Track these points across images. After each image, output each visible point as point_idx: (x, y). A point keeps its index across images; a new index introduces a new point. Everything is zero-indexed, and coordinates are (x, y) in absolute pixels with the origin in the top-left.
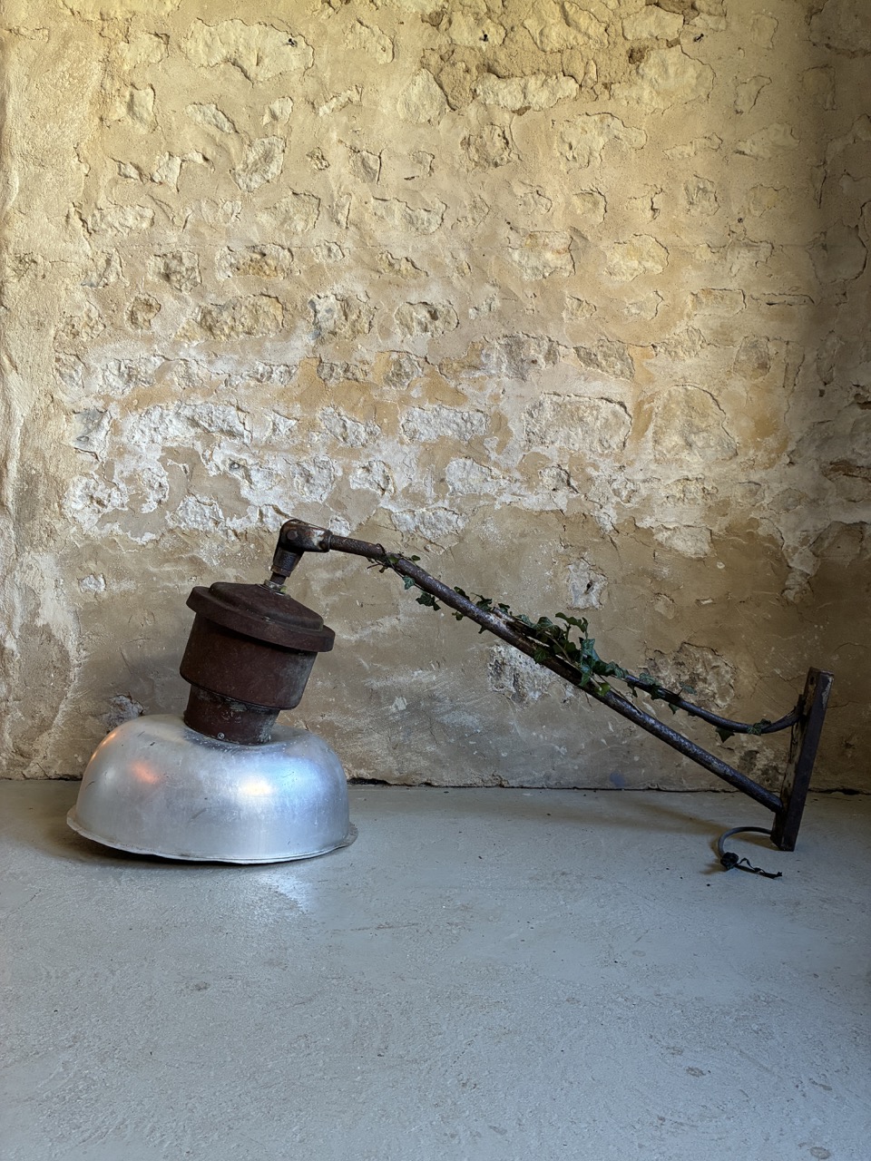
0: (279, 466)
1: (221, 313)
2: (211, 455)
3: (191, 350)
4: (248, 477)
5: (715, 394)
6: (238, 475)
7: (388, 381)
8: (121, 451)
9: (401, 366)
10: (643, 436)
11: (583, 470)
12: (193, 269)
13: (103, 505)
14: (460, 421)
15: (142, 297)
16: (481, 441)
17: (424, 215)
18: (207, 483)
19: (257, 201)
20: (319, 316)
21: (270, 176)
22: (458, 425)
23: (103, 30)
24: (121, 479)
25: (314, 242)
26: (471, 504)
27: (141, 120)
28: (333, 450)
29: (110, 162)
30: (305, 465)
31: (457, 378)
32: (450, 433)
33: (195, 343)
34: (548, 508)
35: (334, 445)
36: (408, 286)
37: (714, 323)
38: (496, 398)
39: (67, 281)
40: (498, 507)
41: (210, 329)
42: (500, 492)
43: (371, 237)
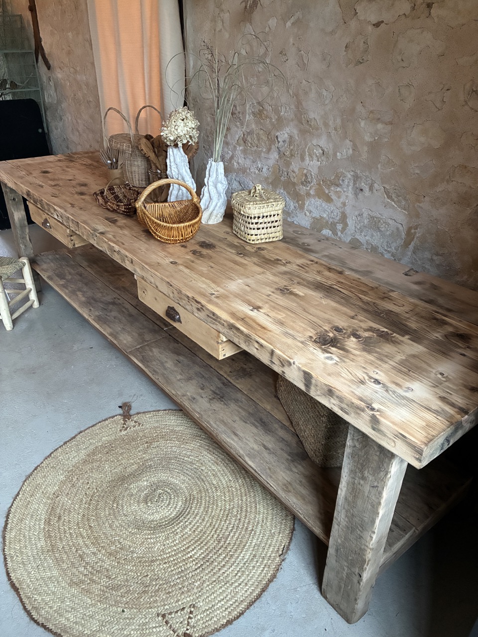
1: (247, 136)
3: (239, 151)
7: (302, 183)
12: (239, 113)
16: (336, 225)
17: (325, 93)
19: (262, 78)
20: (279, 144)
25: (281, 104)
27: (226, 31)
31: (329, 189)
32: (325, 216)
33: (241, 148)
36: (314, 135)
38: (344, 204)
41: (245, 142)
43: (301, 104)
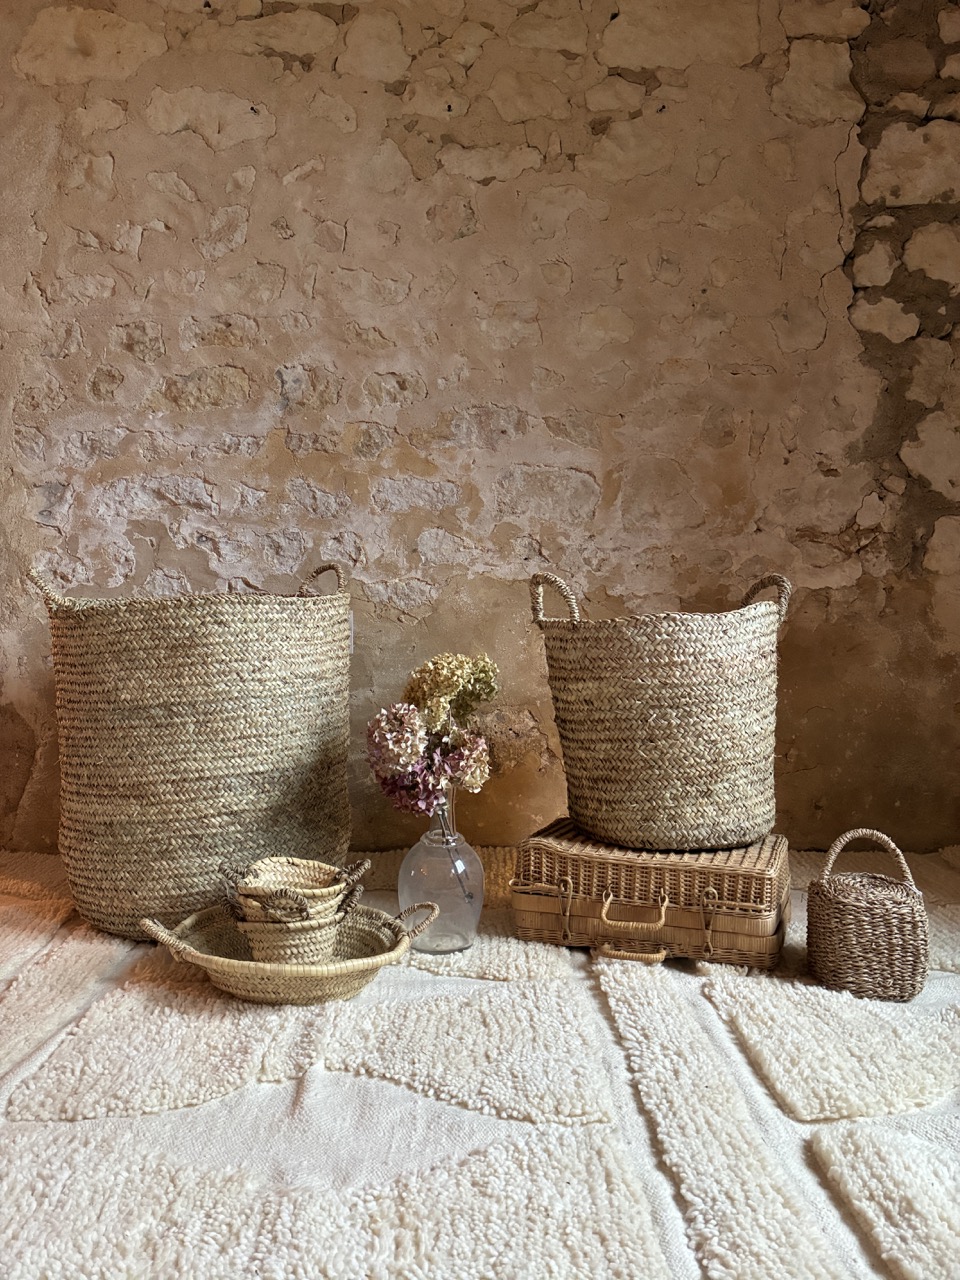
0: (248, 539)
1: (186, 384)
2: (178, 528)
3: (156, 422)
4: (216, 550)
5: (683, 462)
6: (206, 547)
7: (358, 451)
8: (86, 525)
9: (370, 437)
10: (612, 505)
11: (554, 539)
12: (156, 339)
13: (68, 581)
14: (431, 491)
15: (105, 369)
16: (452, 511)
17: (391, 284)
18: (174, 557)
19: (222, 270)
20: (286, 386)
21: (233, 245)
22: (429, 495)
23: (59, 95)
24: (86, 553)
25: (281, 312)
26: (445, 574)
27: (101, 187)
28: (303, 521)
29: (68, 230)
30: (275, 537)
31: (427, 448)
32: (422, 503)
33: (160, 414)
34: (520, 578)
35: (304, 516)
36: (377, 356)
37: (680, 392)
38: (467, 468)
39: (26, 351)
40: (471, 576)
41: (175, 400)
42: (473, 562)
43: (338, 307)
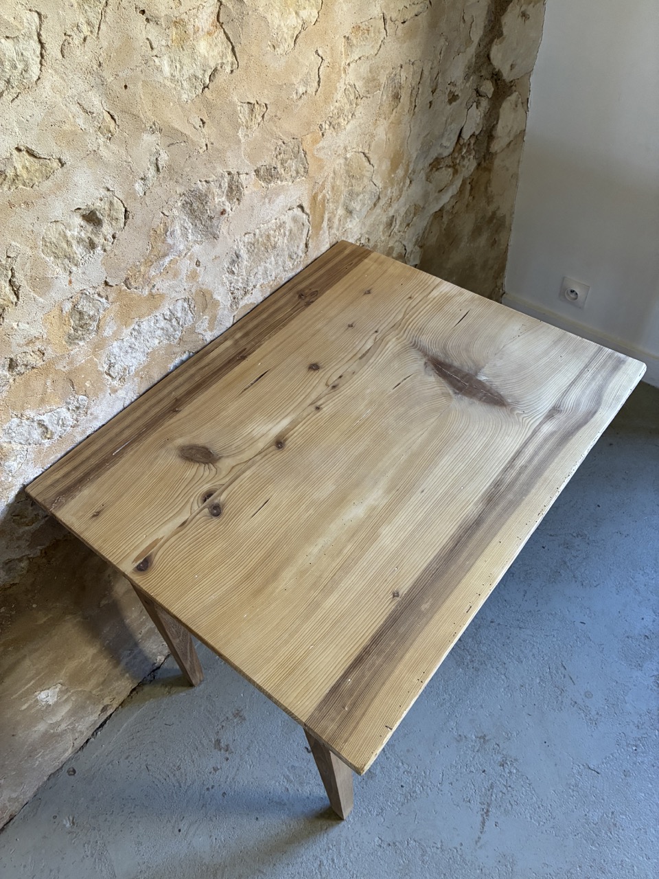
5: (366, 151)
9: (80, 313)
10: (320, 230)
14: (163, 324)
22: (162, 329)
37: (364, 68)
